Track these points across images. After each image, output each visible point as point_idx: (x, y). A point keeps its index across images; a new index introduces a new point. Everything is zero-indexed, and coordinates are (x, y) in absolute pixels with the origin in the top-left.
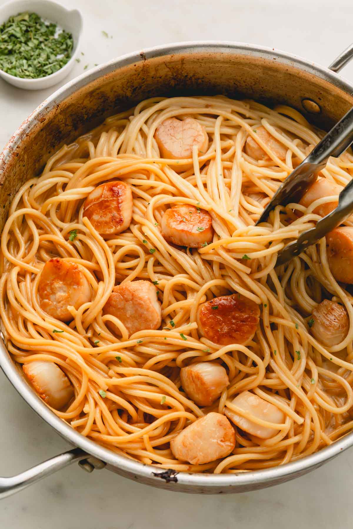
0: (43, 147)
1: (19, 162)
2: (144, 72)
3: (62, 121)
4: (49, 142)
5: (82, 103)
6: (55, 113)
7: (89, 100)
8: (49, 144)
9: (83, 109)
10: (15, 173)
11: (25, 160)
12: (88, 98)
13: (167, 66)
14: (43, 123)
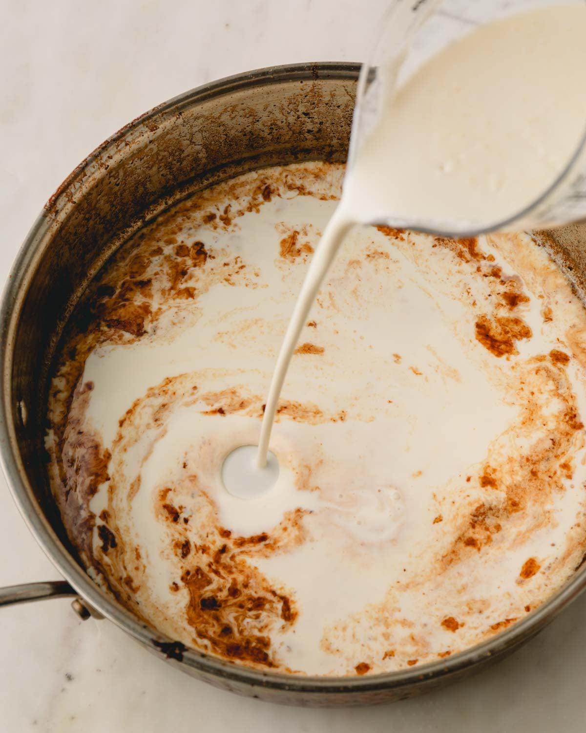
0: (152, 166)
1: (110, 177)
2: (313, 94)
3: (185, 136)
4: (163, 161)
5: (219, 118)
6: (175, 123)
7: (230, 116)
8: (163, 164)
9: (220, 126)
10: (101, 193)
11: (120, 177)
12: (228, 113)
13: (347, 93)
14: (154, 132)
